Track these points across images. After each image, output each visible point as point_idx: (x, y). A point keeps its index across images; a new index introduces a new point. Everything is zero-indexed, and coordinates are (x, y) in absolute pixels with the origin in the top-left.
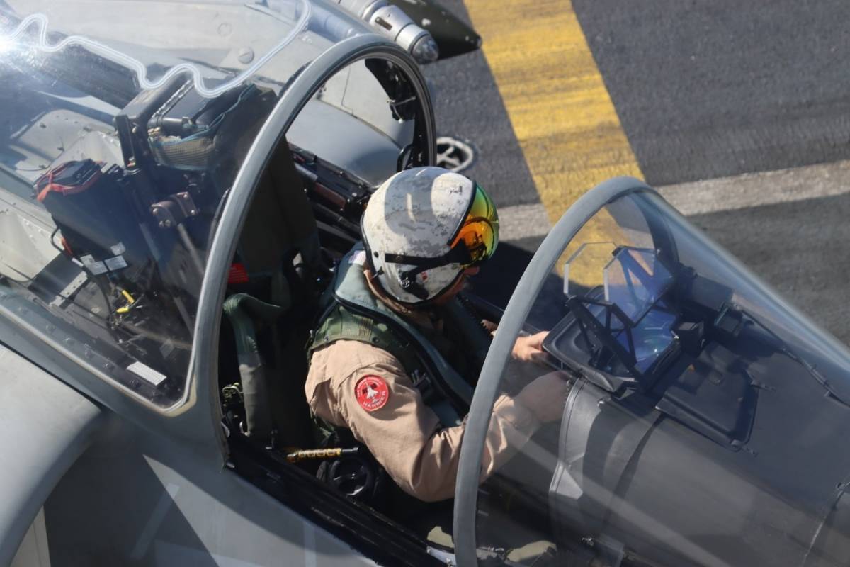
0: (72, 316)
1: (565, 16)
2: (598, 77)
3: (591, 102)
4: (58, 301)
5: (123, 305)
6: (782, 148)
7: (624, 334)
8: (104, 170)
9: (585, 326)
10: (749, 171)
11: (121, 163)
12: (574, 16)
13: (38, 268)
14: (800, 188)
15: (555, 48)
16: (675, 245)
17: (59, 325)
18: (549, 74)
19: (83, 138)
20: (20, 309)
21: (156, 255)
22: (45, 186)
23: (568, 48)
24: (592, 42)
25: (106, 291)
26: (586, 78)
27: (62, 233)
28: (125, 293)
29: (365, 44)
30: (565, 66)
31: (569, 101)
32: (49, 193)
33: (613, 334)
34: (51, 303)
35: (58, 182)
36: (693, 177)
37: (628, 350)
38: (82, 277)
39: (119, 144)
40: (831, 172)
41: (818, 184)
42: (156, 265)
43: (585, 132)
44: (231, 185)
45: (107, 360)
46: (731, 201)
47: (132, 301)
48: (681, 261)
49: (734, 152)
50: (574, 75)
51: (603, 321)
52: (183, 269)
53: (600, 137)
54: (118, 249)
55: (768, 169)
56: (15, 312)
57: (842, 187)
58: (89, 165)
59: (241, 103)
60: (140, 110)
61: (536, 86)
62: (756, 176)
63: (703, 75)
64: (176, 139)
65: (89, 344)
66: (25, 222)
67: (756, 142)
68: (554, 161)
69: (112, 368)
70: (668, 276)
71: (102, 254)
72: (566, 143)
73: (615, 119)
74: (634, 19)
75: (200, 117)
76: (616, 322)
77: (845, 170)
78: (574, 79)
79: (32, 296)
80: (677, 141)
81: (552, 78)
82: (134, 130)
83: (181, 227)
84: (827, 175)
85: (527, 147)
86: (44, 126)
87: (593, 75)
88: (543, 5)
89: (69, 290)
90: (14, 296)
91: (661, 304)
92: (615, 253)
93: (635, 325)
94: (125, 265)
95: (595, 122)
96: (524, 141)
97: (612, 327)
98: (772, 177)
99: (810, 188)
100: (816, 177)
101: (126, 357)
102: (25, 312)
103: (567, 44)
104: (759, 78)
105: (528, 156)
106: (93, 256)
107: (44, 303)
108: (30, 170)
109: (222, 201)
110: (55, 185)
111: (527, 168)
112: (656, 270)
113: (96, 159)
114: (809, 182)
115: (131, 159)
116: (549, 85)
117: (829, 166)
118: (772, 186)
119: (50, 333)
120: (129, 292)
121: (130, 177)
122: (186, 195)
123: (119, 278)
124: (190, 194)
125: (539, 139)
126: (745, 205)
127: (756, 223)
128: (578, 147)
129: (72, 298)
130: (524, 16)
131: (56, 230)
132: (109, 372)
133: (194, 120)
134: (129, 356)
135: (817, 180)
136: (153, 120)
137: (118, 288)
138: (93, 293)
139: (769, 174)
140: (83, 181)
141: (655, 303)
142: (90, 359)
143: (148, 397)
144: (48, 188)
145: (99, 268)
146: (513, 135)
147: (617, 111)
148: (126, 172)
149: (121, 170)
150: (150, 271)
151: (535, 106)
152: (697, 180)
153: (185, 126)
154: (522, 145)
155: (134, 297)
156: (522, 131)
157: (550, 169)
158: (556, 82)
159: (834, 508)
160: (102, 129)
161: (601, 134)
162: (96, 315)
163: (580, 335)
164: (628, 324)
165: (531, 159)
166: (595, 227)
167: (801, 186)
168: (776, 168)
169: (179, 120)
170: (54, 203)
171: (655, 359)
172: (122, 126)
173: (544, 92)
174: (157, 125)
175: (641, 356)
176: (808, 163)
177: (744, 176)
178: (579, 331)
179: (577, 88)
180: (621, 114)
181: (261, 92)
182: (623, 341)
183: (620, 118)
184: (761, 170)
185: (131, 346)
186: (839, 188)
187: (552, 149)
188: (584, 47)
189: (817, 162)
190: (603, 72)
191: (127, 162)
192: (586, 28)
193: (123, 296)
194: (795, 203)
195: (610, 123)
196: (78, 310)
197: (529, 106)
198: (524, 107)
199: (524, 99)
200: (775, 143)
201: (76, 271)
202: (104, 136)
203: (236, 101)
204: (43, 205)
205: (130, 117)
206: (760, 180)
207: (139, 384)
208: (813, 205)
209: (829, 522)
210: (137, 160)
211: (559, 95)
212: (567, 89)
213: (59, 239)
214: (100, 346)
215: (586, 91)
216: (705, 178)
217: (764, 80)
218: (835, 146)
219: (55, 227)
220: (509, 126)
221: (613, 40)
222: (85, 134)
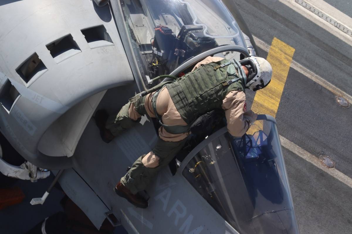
0: (143, 57)
1: (282, 83)
2: (279, 100)
3: (274, 104)
4: (143, 53)
5: (155, 64)
6: (304, 143)
7: (249, 148)
8: (172, 34)
9: (242, 140)
10: (294, 143)
11: (177, 36)
12: (284, 85)
13: (144, 43)
14: (301, 154)
15: (275, 88)
16: (272, 139)
17: (139, 57)
18: (270, 92)
19: (173, 25)
20: (134, 47)
21: (169, 59)
22: (158, 28)
23: (278, 90)
24: (283, 93)
25: (154, 58)
26: (277, 98)
27: (154, 40)
28: (157, 61)
29: (244, 50)
30: (275, 93)
31: (270, 100)
32: (158, 30)
33: (247, 146)
34: (141, 52)
35: (162, 29)
36: (282, 135)
37: (247, 151)
38: (151, 52)
39: (179, 32)
40: (310, 156)
41: (306, 156)
42: (168, 61)
43: (268, 109)
44: (195, 56)
45: (143, 71)
46: (286, 145)
47: (157, 64)
48: (271, 143)
49: (294, 137)
50: (275, 96)
51: (247, 142)
52: (172, 66)
53: (270, 112)
54: (162, 51)
55: (298, 145)
56: (133, 47)
57: (310, 160)
58: (170, 31)
59: (210, 42)
60: (189, 28)
61: (266, 92)
62: (295, 145)
63: (300, 117)
64: (191, 39)
65: (142, 65)
66: (148, 32)
67: (300, 138)
68: (258, 109)
69: (143, 73)
70: (266, 143)
71: (158, 50)
72: (263, 108)
73: (276, 111)
74: (295, 95)
75: (200, 39)
76: (249, 144)
77: (313, 158)
78: (274, 97)
79: (138, 47)
80: (285, 125)
81: (270, 93)
82: (185, 31)
83: (178, 57)
84: (309, 156)
85: (255, 102)
86: (167, 17)
87: (279, 99)
88: (280, 78)
89: (147, 52)
90: (135, 45)
91: (261, 148)
92: (260, 131)
93: (252, 148)
94: (161, 56)
95: (272, 109)
96: (255, 101)
97: (248, 144)
98: (298, 147)
99: (304, 155)
100: (306, 154)
101: (147, 73)
102: (135, 49)
103: (278, 89)
104: (311, 126)
105: (253, 104)
106: (157, 49)
107: (139, 50)
108: (157, 23)
109: (191, 58)
110: (161, 29)
111: (251, 106)
112: (265, 141)
113: (173, 31)
114: (304, 154)
115: (180, 36)
116: (268, 94)
117: (310, 155)
118: (296, 149)
119: (136, 57)
120: (158, 62)
121: (177, 39)
122: (184, 52)
123: (158, 57)
124: (185, 52)
125: (258, 103)
126: (288, 149)
127: (287, 154)
128: (264, 111)
129: (146, 54)
130: (274, 77)
131: (153, 38)
132: (142, 74)
133: (198, 38)
134: (148, 74)
135: (306, 155)
136: (190, 32)
137: (156, 59)
138: (151, 56)
139: (298, 146)
140: (167, 32)
141: (260, 147)
142: (140, 68)
143: (145, 85)
144: (159, 29)
145: (156, 52)
146: (254, 98)
147: (278, 110)
148: (176, 38)
149: (176, 37)
150: (165, 61)
151: (263, 96)
152: (283, 136)
153: (196, 38)
154: (254, 101)
155: (158, 64)
156: (256, 99)
157: (255, 110)
158: (270, 95)
159: (262, 214)
160: (178, 27)
161: (271, 112)
162: (148, 61)
163: (240, 141)
164: (251, 147)
165: (254, 106)
166: (257, 128)
167: (302, 154)
168: (300, 146)
169: (195, 36)
170: (158, 32)
171: (250, 157)
172: (183, 28)
173: (267, 95)
174: (190, 33)
175: (249, 155)
176: (307, 151)
177: (292, 143)
178: (240, 140)
179: (274, 99)
180: (278, 111)
181: (215, 43)
182: (247, 149)
183: (277, 112)
184: (297, 144)
185: (150, 73)
186: (309, 160)
187: (259, 107)
188: (281, 92)
189: (309, 152)
190: (281, 100)
191: (178, 36)
192: (285, 89)
193: (156, 62)
194: (298, 156)
195: (275, 111)
196: (145, 57)
197: (261, 95)
198: (260, 94)
199: (261, 93)
200: (304, 141)
201: (151, 49)
202: (177, 28)
203: (209, 41)
204: (155, 32)
205: (186, 28)
206: (295, 146)
207: (145, 81)
208: (302, 159)
209: (259, 216)
210: (180, 37)
211: (269, 97)
212: (272, 98)
213: (153, 41)
214: (144, 67)
215: (275, 101)
216: (285, 137)
217: (311, 127)
218: (315, 151)
219: (154, 37)
220: (254, 95)
221: (288, 95)
222: (174, 25)
